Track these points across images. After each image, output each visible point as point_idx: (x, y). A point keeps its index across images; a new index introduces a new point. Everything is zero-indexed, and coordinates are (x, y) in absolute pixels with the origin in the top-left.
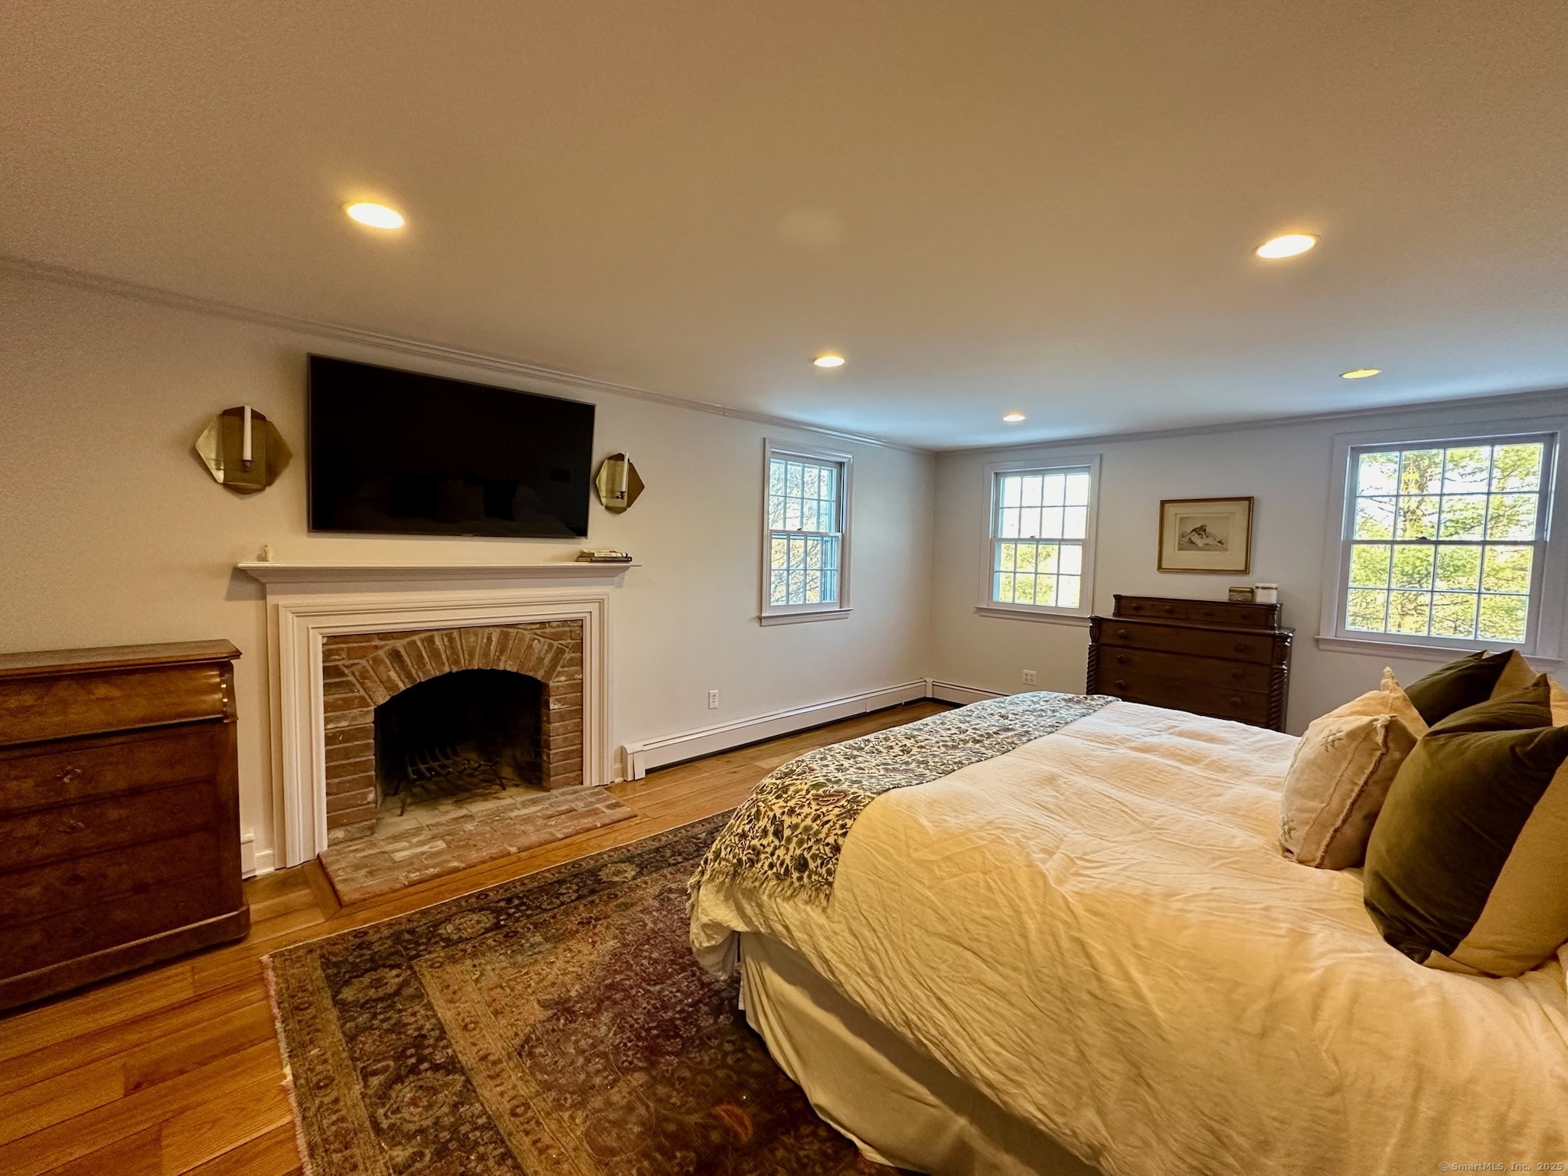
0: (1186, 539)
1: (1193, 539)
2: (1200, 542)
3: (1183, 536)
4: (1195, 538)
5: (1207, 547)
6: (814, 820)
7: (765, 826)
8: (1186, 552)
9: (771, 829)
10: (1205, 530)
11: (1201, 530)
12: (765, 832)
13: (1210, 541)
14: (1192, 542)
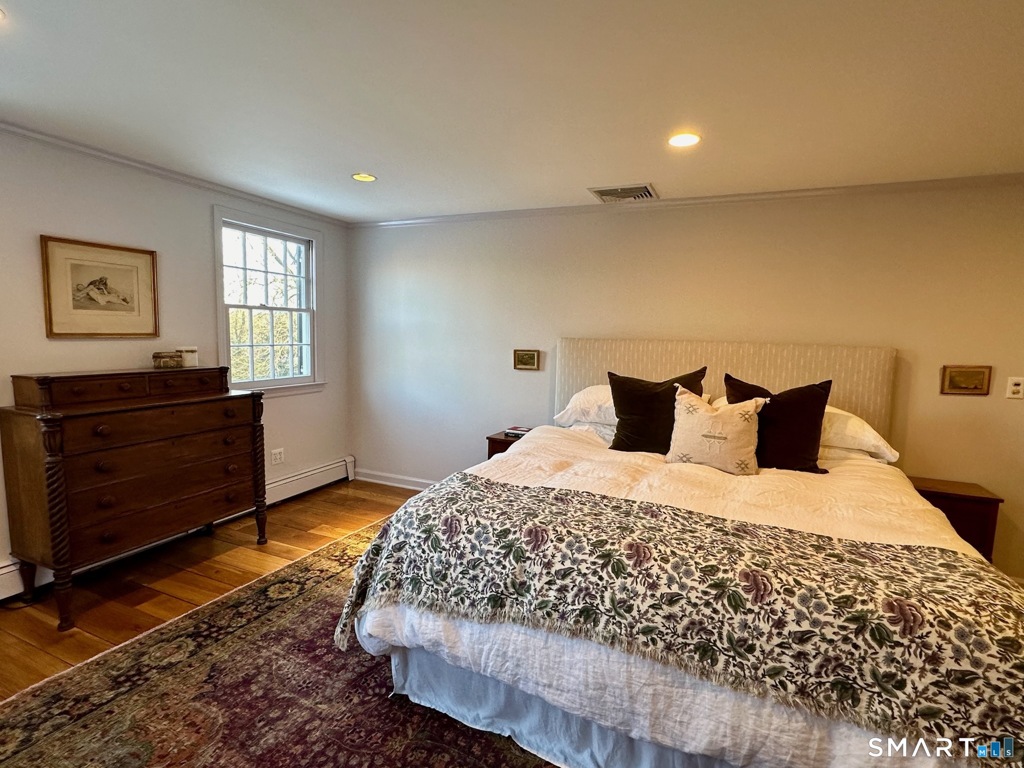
0: (82, 295)
1: (92, 294)
2: (102, 299)
3: (79, 290)
4: (94, 293)
5: (109, 306)
6: (948, 627)
7: (951, 698)
8: (84, 311)
9: (956, 689)
10: (105, 284)
11: (101, 284)
12: (960, 699)
13: (112, 298)
14: (92, 299)
